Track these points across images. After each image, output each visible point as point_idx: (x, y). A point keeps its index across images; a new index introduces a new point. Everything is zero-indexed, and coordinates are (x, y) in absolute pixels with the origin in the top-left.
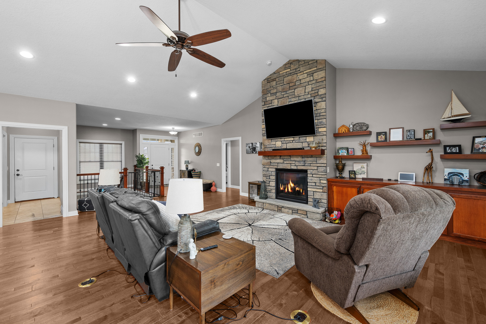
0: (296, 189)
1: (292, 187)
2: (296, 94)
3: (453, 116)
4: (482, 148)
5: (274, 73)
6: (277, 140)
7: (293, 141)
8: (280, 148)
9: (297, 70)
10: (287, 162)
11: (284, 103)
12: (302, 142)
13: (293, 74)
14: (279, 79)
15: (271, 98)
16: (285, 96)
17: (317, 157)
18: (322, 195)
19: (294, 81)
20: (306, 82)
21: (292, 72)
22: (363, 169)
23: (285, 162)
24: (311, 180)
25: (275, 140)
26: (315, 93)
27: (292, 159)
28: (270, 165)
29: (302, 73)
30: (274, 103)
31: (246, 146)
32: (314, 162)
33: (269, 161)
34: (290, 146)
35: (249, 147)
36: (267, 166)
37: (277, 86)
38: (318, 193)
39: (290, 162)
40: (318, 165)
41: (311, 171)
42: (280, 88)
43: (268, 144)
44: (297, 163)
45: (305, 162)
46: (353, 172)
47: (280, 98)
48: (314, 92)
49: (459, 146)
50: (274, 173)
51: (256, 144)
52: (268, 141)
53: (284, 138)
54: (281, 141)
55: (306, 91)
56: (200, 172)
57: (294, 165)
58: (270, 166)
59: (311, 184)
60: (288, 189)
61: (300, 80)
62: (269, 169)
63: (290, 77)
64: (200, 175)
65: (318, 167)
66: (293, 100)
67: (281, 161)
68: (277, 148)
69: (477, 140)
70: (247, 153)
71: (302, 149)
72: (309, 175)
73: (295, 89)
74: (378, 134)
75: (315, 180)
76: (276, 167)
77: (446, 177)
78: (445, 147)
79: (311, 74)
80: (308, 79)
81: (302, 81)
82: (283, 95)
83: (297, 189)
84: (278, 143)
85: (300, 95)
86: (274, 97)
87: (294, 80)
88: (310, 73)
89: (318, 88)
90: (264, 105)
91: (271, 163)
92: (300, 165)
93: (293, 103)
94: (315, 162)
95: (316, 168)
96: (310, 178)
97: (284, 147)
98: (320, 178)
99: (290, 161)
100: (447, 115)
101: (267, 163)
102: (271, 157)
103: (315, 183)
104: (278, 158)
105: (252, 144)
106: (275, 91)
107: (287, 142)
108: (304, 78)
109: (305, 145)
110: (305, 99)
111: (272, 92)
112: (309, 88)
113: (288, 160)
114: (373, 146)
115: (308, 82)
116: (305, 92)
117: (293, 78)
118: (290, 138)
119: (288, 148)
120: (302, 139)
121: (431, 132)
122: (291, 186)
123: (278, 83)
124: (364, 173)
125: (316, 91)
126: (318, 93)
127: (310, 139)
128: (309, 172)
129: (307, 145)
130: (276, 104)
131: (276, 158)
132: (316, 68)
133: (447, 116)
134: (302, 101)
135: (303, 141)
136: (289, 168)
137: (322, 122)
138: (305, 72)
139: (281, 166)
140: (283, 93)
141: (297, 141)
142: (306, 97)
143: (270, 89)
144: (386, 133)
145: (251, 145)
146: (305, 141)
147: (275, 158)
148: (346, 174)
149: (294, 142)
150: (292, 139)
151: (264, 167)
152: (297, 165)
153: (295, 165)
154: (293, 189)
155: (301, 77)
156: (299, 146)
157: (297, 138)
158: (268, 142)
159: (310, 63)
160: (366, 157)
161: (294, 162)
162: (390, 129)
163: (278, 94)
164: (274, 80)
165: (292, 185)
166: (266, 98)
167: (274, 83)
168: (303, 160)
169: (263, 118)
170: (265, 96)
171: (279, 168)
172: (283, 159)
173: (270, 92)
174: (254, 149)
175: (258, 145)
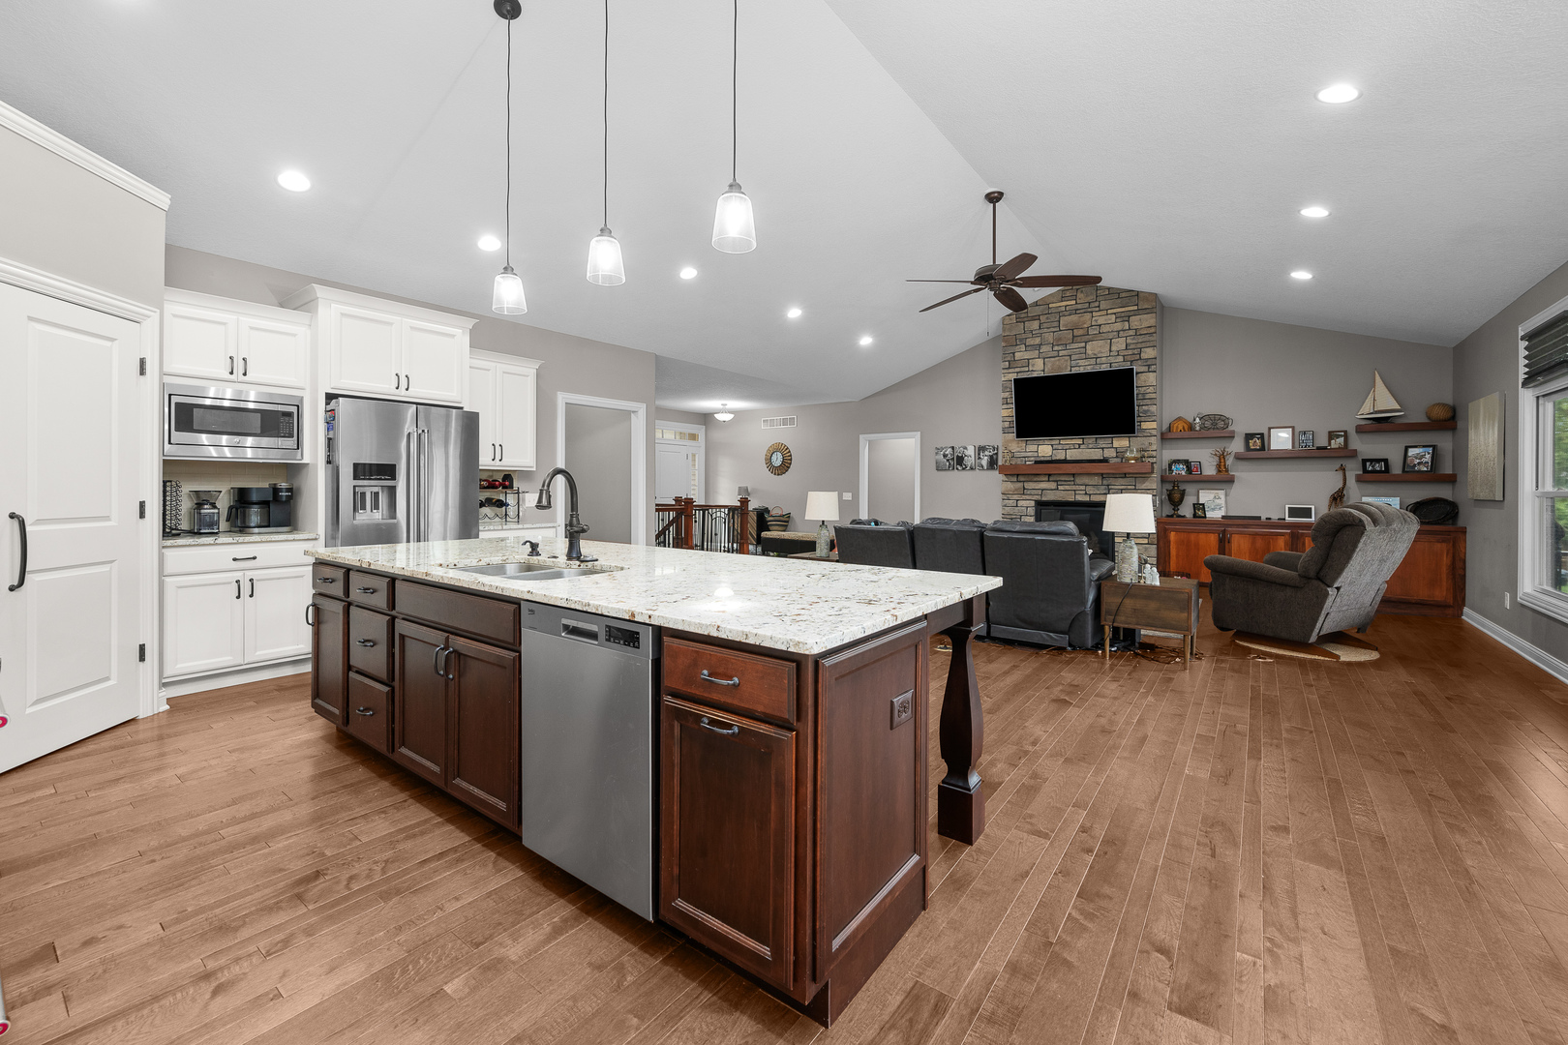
2: (1089, 352)
3: (1376, 412)
4: (1419, 464)
6: (1041, 442)
7: (1079, 445)
8: (1049, 459)
9: (1092, 305)
10: (1067, 487)
11: (1059, 369)
12: (1103, 449)
13: (1082, 311)
14: (1047, 318)
15: (1027, 355)
16: (1061, 353)
18: (1146, 549)
19: (1086, 326)
20: (1112, 331)
21: (1079, 306)
22: (1218, 501)
23: (1060, 488)
25: (1035, 443)
26: (1134, 354)
27: (1078, 480)
28: (1024, 494)
29: (1105, 312)
30: (1033, 365)
31: (937, 453)
32: (1129, 487)
33: (1020, 485)
34: (1072, 455)
35: (945, 456)
36: (1016, 497)
37: (1041, 331)
39: (1074, 488)
42: (1050, 337)
43: (1018, 449)
44: (1090, 490)
46: (1199, 507)
47: (1049, 356)
48: (1130, 352)
49: (1386, 461)
50: (1031, 511)
51: (966, 448)
52: (1019, 444)
53: (1059, 440)
54: (1052, 445)
55: (1113, 348)
56: (788, 515)
57: (1083, 492)
58: (1024, 497)
61: (1100, 325)
62: (1020, 503)
63: (1074, 318)
64: (788, 522)
66: (1081, 362)
67: (1053, 485)
68: (1042, 459)
69: (1412, 452)
70: (939, 469)
71: (1105, 461)
73: (1086, 342)
74: (1249, 437)
76: (1038, 498)
78: (1364, 461)
79: (1126, 318)
80: (1118, 326)
81: (1104, 329)
82: (1058, 351)
84: (1045, 449)
85: (1099, 355)
86: (1035, 353)
87: (1084, 324)
88: (1123, 315)
89: (1139, 346)
90: (1009, 368)
91: (1024, 489)
93: (1082, 371)
97: (1060, 456)
99: (1074, 484)
100: (1366, 409)
101: (1016, 490)
102: (1024, 478)
104: (1044, 480)
105: (953, 448)
106: (1037, 341)
107: (1068, 447)
108: (1109, 322)
109: (1110, 453)
110: (1111, 364)
111: (1030, 342)
112: (1119, 344)
113: (1069, 483)
114: (1239, 458)
115: (1119, 331)
116: (1110, 351)
117: (1082, 319)
118: (1073, 439)
119: (1068, 458)
120: (1102, 443)
121: (1341, 436)
123: (1045, 325)
124: (1220, 509)
125: (1136, 351)
126: (1140, 354)
127: (1121, 442)
129: (1114, 455)
130: (1038, 368)
131: (1038, 480)
132: (1136, 308)
133: (1367, 411)
134: (1104, 366)
135: (1104, 446)
136: (1071, 499)
137: (1148, 411)
138: (1110, 311)
139: (1050, 497)
140: (1056, 348)
141: (1091, 446)
142: (1112, 360)
143: (1024, 336)
144: (1262, 435)
145: (949, 451)
146: (1110, 445)
147: (1035, 480)
148: (1186, 510)
149: (1082, 447)
150: (1080, 441)
151: (1008, 497)
153: (1086, 494)
155: (1102, 320)
156: (1096, 454)
157: (1090, 440)
158: (1020, 446)
159: (1123, 295)
160: (1223, 479)
161: (1083, 488)
162: (1270, 429)
163: (1044, 349)
164: (1037, 318)
166: (1014, 353)
167: (1035, 325)
168: (1105, 482)
169: (1007, 395)
170: (1011, 350)
171: (1044, 499)
172: (1057, 481)
173: (1023, 341)
174: (960, 460)
175: (971, 451)
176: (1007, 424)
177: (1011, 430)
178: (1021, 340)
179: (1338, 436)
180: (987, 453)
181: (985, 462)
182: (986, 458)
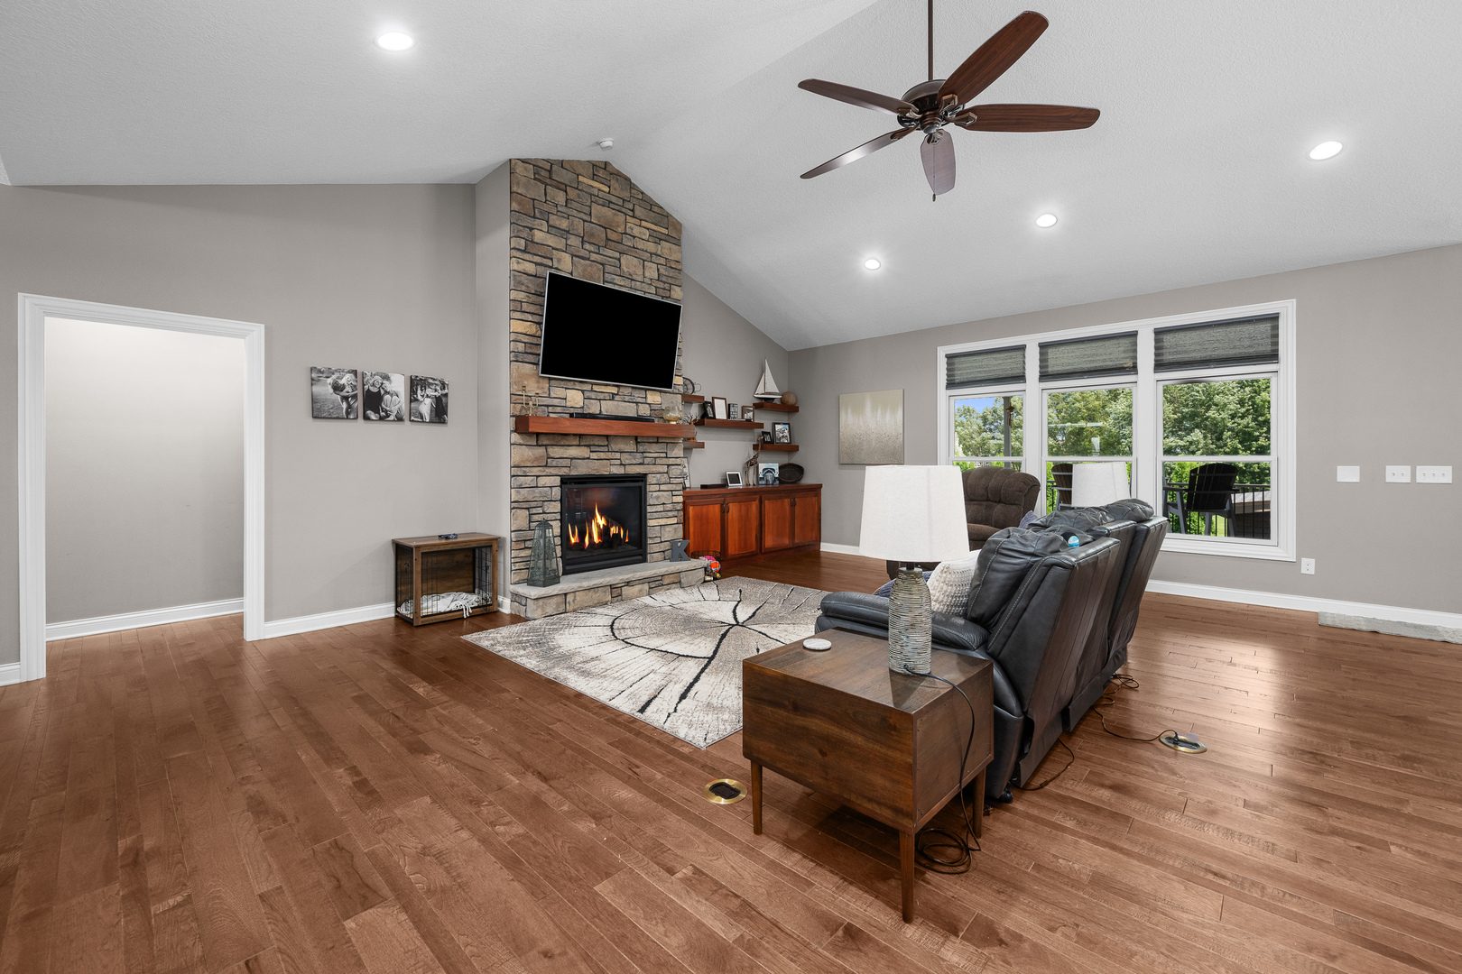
0: (610, 531)
1: (601, 527)
2: (624, 268)
3: (766, 393)
4: (782, 437)
5: (562, 163)
6: (570, 385)
7: (613, 394)
8: (580, 411)
9: (626, 205)
10: (602, 455)
11: (591, 278)
12: (637, 403)
13: (616, 207)
14: (576, 195)
15: (551, 241)
16: (594, 257)
17: (667, 443)
18: (675, 530)
19: (620, 230)
20: (646, 251)
21: (613, 199)
23: (593, 456)
24: (657, 497)
25: (562, 383)
26: (664, 289)
27: (614, 447)
28: (546, 466)
29: (638, 222)
31: (316, 382)
33: (541, 451)
34: (609, 408)
35: (335, 387)
36: (536, 471)
37: (570, 212)
38: (668, 529)
39: (609, 455)
40: (671, 461)
41: (658, 476)
42: (579, 226)
43: (544, 392)
44: (626, 458)
45: (645, 455)
47: (579, 254)
48: (662, 285)
50: (557, 493)
51: (387, 378)
52: (538, 382)
53: (593, 384)
54: (583, 391)
55: (646, 273)
57: (618, 462)
58: (549, 471)
59: (654, 509)
60: (591, 537)
61: (634, 237)
62: (541, 481)
63: (608, 212)
65: (668, 465)
66: (618, 280)
67: (584, 452)
68: (571, 411)
69: (778, 427)
70: (319, 411)
71: (640, 419)
72: (650, 488)
73: (620, 253)
75: (665, 497)
76: (564, 471)
77: (761, 476)
78: (762, 434)
79: (659, 240)
80: (651, 247)
81: (640, 245)
82: (590, 252)
83: (613, 530)
84: (573, 395)
85: (634, 277)
86: (560, 243)
87: (618, 226)
88: (655, 234)
90: (524, 251)
91: (547, 457)
92: (635, 462)
93: (616, 288)
94: (664, 455)
95: (665, 469)
96: (655, 494)
97: (593, 408)
98: (672, 491)
99: (609, 451)
100: (761, 390)
101: (536, 459)
102: (548, 439)
103: (664, 504)
104: (574, 443)
105: (355, 374)
106: (564, 224)
107: (601, 396)
108: (644, 237)
109: (643, 410)
110: (645, 292)
111: (554, 220)
112: (652, 272)
113: (603, 449)
115: (651, 254)
116: (644, 276)
117: (616, 219)
118: (607, 385)
119: (602, 413)
120: (638, 395)
121: (751, 410)
122: (598, 526)
123: (575, 205)
125: (667, 286)
126: (670, 291)
127: (654, 397)
128: (651, 479)
129: (648, 413)
130: (566, 266)
131: (567, 443)
132: (665, 231)
133: (760, 392)
134: (638, 293)
135: (639, 399)
136: (605, 472)
138: (644, 223)
139: (582, 469)
140: (587, 246)
141: (627, 399)
142: (646, 288)
146: (643, 400)
147: (562, 443)
149: (617, 397)
150: (614, 390)
151: (525, 472)
152: (627, 462)
153: (621, 464)
154: (604, 532)
155: (637, 231)
156: (630, 411)
157: (627, 389)
158: (538, 388)
159: (656, 209)
161: (618, 455)
163: (572, 240)
164: (563, 187)
165: (601, 521)
166: (532, 230)
167: (560, 197)
168: (641, 449)
169: (521, 296)
170: (529, 222)
171: (574, 473)
172: (588, 446)
173: (545, 216)
174: (374, 402)
175: (398, 385)
176: (521, 347)
177: (531, 358)
178: (542, 212)
179: (749, 411)
180: (429, 392)
181: (426, 407)
182: (428, 401)
